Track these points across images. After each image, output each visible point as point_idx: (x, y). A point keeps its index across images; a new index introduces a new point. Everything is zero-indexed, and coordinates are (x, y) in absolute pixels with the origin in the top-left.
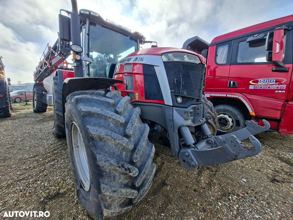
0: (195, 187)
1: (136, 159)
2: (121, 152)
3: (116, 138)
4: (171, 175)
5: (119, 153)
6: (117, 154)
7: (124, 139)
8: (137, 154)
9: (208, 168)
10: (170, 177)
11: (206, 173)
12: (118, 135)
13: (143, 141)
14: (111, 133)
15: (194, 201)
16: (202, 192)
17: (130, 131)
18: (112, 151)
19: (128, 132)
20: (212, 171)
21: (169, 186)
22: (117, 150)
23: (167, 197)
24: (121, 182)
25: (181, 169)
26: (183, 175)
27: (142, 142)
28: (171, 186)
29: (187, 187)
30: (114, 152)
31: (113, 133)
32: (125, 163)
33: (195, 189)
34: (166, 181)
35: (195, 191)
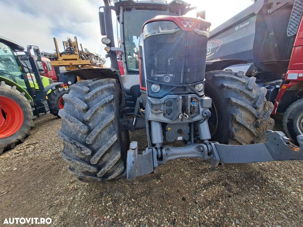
0: (187, 196)
1: (88, 142)
2: (77, 133)
3: (73, 121)
4: (171, 172)
5: (75, 133)
6: (73, 133)
7: (79, 123)
8: (89, 138)
9: (226, 185)
10: (169, 174)
11: (218, 189)
12: (75, 118)
13: (98, 127)
14: (70, 117)
15: (172, 208)
16: (189, 205)
17: (87, 117)
18: (70, 130)
19: (85, 118)
20: (230, 190)
21: (159, 181)
22: (74, 131)
23: (151, 189)
24: (77, 155)
25: (187, 171)
26: (186, 177)
27: (96, 129)
28: (162, 182)
29: (178, 191)
30: (71, 131)
31: (72, 116)
32: (77, 142)
33: (185, 198)
34: (162, 176)
35: (184, 199)
